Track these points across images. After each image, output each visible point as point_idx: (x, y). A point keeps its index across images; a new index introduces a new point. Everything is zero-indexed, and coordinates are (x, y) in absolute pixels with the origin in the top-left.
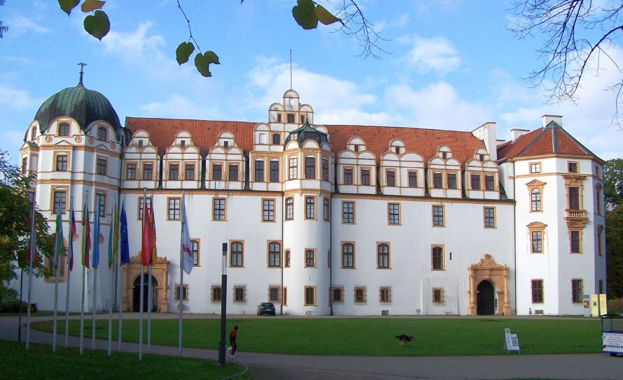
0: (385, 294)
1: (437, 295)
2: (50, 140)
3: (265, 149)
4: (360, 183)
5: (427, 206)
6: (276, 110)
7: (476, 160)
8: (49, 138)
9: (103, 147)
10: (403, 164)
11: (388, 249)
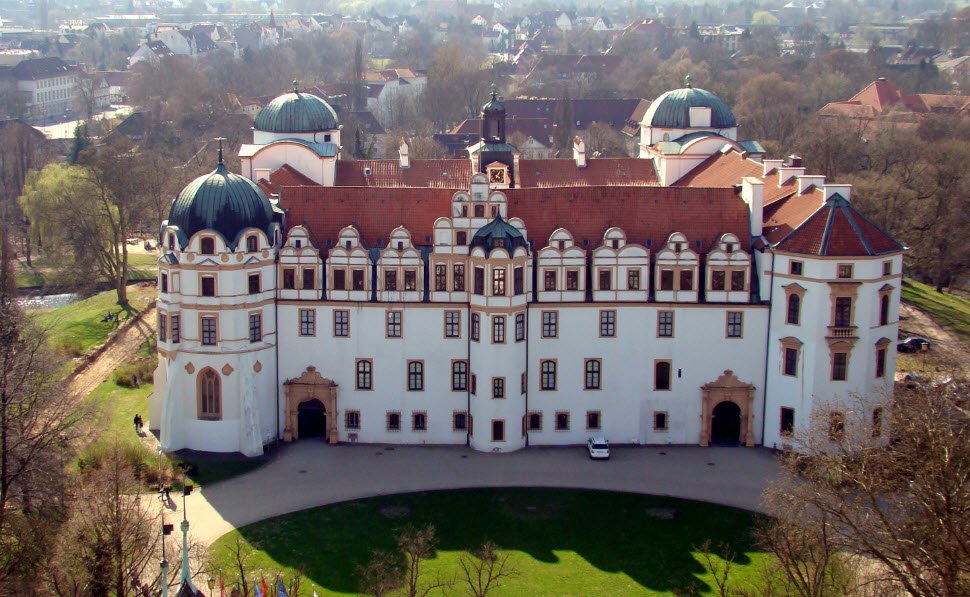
0: (593, 420)
1: (661, 421)
2: (193, 258)
3: (446, 250)
4: (564, 287)
5: (652, 312)
6: (461, 201)
7: (721, 251)
8: (191, 256)
9: (254, 261)
10: (621, 261)
11: (599, 366)
